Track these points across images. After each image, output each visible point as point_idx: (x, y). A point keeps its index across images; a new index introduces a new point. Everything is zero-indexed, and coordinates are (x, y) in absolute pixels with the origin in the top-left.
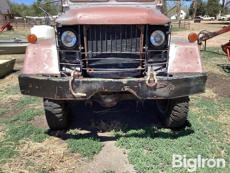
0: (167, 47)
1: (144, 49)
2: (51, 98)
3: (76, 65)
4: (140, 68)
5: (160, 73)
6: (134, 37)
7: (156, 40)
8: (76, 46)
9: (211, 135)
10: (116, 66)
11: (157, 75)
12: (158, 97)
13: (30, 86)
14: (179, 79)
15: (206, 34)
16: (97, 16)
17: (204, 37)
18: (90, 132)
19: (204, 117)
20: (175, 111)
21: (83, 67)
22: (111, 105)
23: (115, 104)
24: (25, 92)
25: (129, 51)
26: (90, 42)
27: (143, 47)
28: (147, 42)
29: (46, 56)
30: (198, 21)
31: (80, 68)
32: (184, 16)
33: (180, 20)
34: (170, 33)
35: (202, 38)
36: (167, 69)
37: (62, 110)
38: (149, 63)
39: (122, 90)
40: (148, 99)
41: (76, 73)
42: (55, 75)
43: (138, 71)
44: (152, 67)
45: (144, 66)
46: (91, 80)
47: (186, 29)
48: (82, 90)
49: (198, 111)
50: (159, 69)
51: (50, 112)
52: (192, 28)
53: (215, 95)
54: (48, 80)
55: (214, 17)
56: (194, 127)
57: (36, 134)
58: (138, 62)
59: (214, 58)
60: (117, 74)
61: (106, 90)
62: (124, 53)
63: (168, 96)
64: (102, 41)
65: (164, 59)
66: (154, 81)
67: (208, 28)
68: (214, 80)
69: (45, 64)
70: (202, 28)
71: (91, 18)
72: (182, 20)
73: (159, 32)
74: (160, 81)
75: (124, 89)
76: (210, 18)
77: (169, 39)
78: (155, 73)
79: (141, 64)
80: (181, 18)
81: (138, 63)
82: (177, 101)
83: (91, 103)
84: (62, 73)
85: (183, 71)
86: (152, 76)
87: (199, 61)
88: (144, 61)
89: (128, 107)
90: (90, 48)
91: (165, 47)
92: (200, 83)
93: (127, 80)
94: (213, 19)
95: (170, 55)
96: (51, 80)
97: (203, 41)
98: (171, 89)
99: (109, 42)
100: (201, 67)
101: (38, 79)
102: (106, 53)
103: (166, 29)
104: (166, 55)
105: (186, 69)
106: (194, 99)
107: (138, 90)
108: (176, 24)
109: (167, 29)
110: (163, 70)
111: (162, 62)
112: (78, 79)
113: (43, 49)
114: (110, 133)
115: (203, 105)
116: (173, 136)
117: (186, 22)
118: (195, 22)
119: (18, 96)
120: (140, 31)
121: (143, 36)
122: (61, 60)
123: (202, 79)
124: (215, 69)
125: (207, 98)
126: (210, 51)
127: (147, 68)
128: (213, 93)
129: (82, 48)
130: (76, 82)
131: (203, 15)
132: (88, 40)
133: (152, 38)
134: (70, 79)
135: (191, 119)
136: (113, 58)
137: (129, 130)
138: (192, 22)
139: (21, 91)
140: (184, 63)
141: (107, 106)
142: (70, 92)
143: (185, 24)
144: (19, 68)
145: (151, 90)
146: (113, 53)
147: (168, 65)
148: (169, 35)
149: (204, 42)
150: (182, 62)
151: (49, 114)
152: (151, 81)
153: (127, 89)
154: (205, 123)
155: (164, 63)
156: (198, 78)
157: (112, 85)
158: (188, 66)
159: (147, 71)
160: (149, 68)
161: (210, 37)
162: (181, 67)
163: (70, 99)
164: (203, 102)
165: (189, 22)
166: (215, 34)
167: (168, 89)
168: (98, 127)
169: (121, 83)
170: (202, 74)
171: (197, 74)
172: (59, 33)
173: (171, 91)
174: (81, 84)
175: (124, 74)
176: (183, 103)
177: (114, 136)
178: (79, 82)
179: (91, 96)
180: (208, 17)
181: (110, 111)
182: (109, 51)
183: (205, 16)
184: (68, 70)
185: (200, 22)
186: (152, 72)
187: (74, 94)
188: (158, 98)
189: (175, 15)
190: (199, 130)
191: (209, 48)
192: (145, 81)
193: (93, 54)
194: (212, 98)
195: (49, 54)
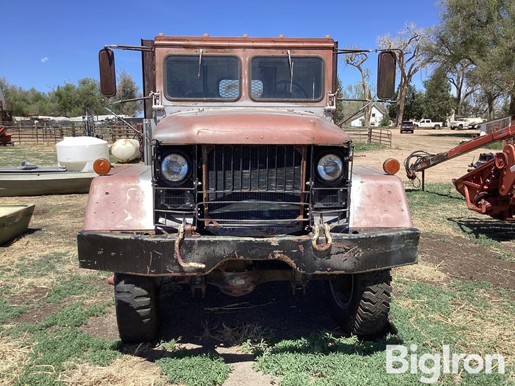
0: (347, 183)
1: (306, 186)
2: (139, 274)
3: (185, 214)
4: (300, 218)
5: (336, 227)
6: (290, 164)
7: (328, 171)
8: (187, 180)
9: (435, 347)
10: (258, 215)
11: (331, 231)
12: (333, 269)
13: (100, 252)
14: (370, 237)
15: (424, 158)
16: (228, 130)
17: (420, 163)
18: (201, 346)
19: (423, 316)
20: (365, 300)
21: (199, 217)
22: (244, 291)
23: (251, 289)
24: (89, 263)
25: (281, 188)
26: (212, 173)
27: (306, 181)
28: (312, 173)
29: (129, 198)
30: (408, 129)
31: (192, 219)
32: (378, 120)
33: (371, 129)
34: (351, 159)
35: (416, 164)
36: (348, 221)
37: (151, 300)
38: (317, 209)
39: (270, 257)
40: (317, 274)
41: (188, 227)
42: (145, 232)
43: (298, 223)
44: (321, 217)
45: (308, 214)
46: (215, 239)
47: (384, 147)
48: (196, 257)
49: (410, 306)
50: (334, 221)
51: (127, 304)
52: (395, 144)
53: (443, 276)
54: (136, 240)
55: (441, 121)
56: (402, 333)
57: (95, 352)
58: (298, 208)
59: (442, 205)
60: (259, 228)
61: (242, 257)
62: (272, 193)
63: (351, 268)
64: (233, 172)
65: (341, 203)
66: (327, 240)
67: (429, 145)
68: (441, 247)
69: (126, 212)
70: (417, 144)
71: (217, 133)
72: (375, 128)
73: (333, 157)
74: (337, 240)
75: (273, 256)
76: (433, 124)
77: (350, 169)
78: (328, 227)
79: (302, 212)
80: (372, 124)
81: (296, 210)
82: (369, 281)
83: (203, 289)
84: (158, 228)
85: (377, 225)
86: (322, 231)
87: (405, 207)
88: (307, 206)
89: (274, 299)
90: (212, 182)
91: (344, 182)
92: (407, 245)
93: (279, 239)
94: (439, 125)
95: (351, 198)
96: (142, 240)
97: (418, 171)
98: (356, 256)
99: (247, 173)
100: (408, 218)
101: (117, 238)
102: (241, 193)
103: (343, 153)
104: (346, 196)
105: (382, 220)
106: (402, 284)
107: (298, 258)
108: (362, 136)
109: (345, 152)
110: (342, 222)
111: (339, 208)
112: (191, 237)
113: (123, 185)
114: (242, 347)
115: (420, 294)
116: (364, 351)
117: (383, 132)
118: (401, 133)
119: (47, 280)
120: (301, 155)
121: (305, 164)
122: (158, 205)
123: (410, 238)
124: (444, 225)
125: (428, 282)
126: (433, 191)
127: (313, 219)
128: (440, 273)
129: (200, 183)
130: (187, 242)
131: (418, 119)
132: (209, 169)
133: (320, 167)
134: (177, 238)
135: (397, 320)
136: (252, 201)
137: (280, 340)
138: (396, 132)
139: (80, 262)
140: (378, 210)
141: (235, 294)
142: (174, 261)
143: (380, 137)
144: (38, 224)
145: (322, 257)
146: (253, 193)
147: (349, 213)
148: (350, 163)
149: (421, 173)
150: (374, 209)
151: (124, 310)
152: (322, 240)
153: (279, 255)
154: (424, 326)
155: (343, 210)
156: (403, 236)
157: (253, 248)
158: (385, 215)
159: (313, 224)
160: (317, 219)
161: (432, 163)
162: (372, 217)
163: (175, 274)
164: (419, 288)
165: (389, 133)
166: (441, 158)
167: (352, 254)
168: (216, 337)
169: (268, 244)
170: (411, 229)
171: (400, 230)
172: (159, 158)
173: (357, 259)
174: (195, 247)
175: (272, 229)
176: (380, 286)
177: (250, 353)
178: (192, 243)
179: (213, 269)
180: (429, 122)
181: (237, 306)
182: (246, 189)
183: (422, 120)
184: (169, 223)
185: (412, 132)
186: (322, 225)
187: (183, 264)
188: (334, 272)
189: (360, 117)
190: (412, 339)
191: (431, 185)
192: (311, 241)
193: (216, 193)
194: (438, 282)
195: (134, 194)
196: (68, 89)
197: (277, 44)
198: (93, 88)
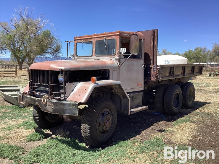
12: (48, 111)
14: (57, 102)
46: (27, 96)
63: (52, 112)
85: (74, 100)
92: (73, 108)
107: (41, 105)
123: (74, 105)
136: (42, 87)
145: (46, 106)
150: (77, 94)
153: (37, 104)
157: (33, 100)
158: (78, 97)
167: (52, 107)
179: (27, 105)
196: (190, 52)
197: (103, 36)
198: (201, 51)
